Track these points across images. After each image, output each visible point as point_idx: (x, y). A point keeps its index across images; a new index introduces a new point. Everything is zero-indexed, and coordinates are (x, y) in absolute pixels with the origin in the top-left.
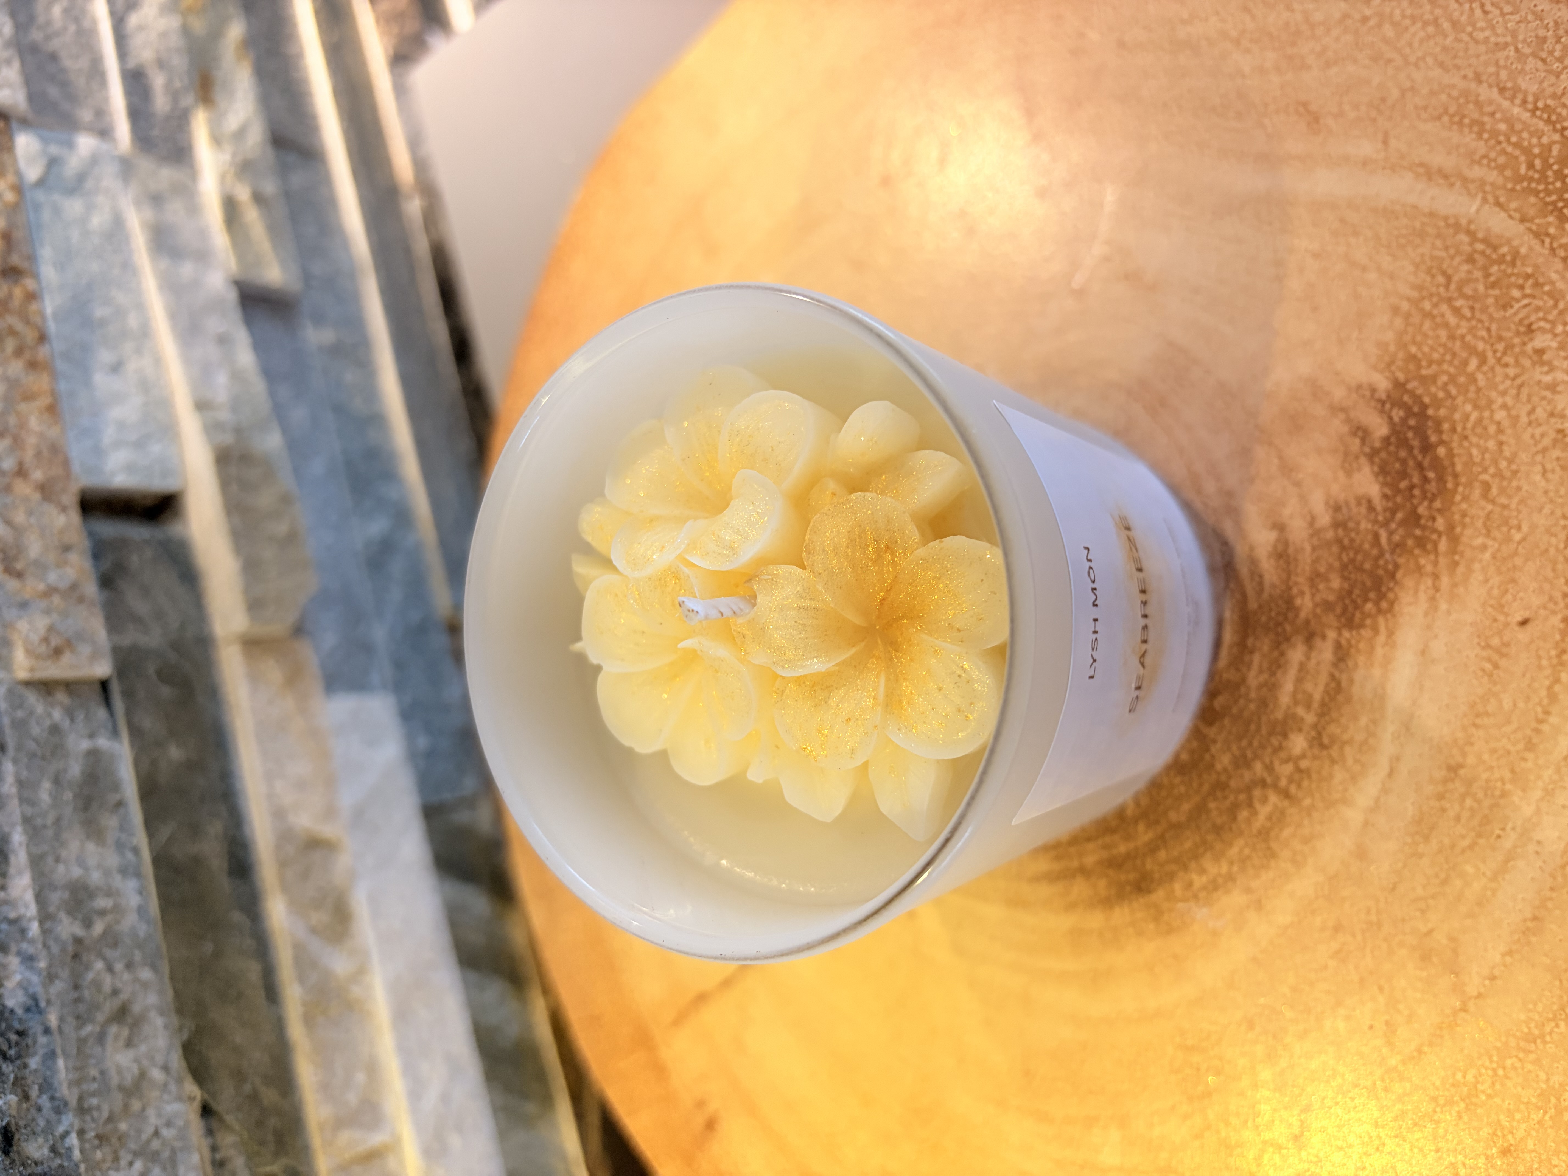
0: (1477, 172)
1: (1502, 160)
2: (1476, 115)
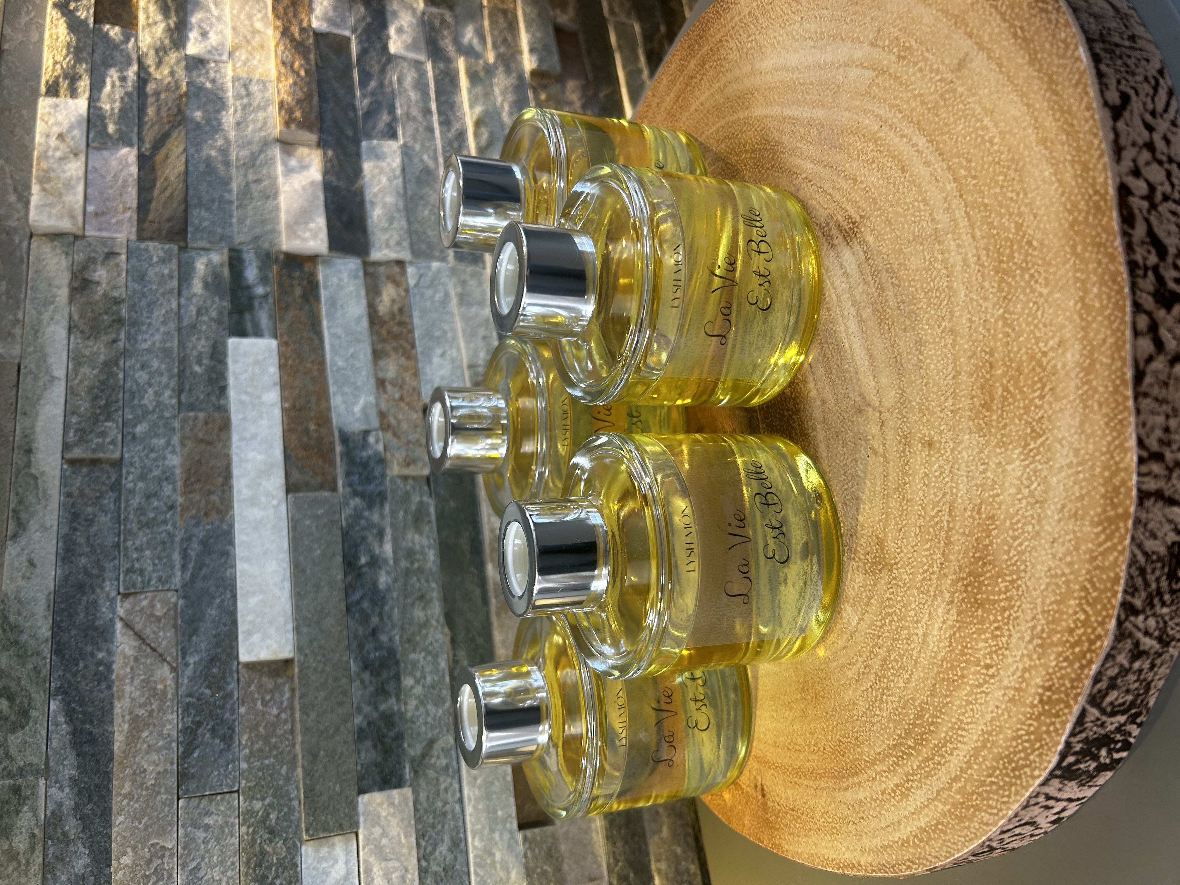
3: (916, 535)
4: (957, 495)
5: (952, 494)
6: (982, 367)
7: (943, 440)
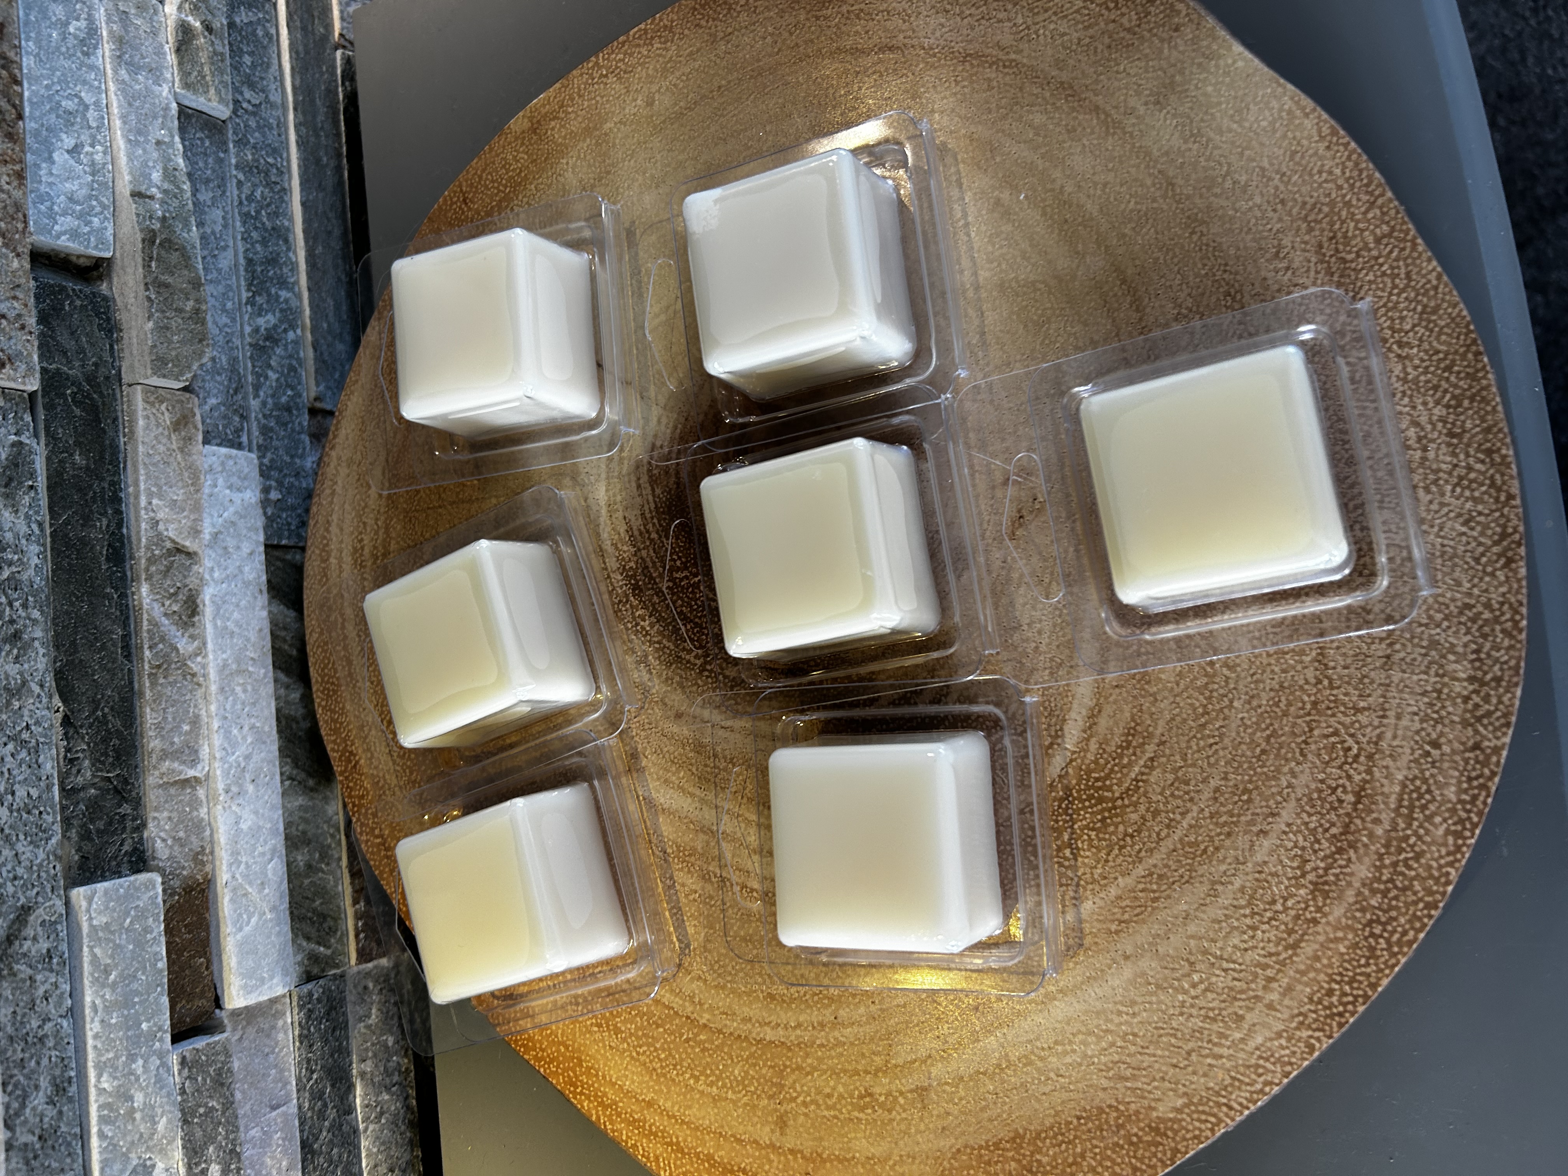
0: (1093, 746)
1: (1102, 761)
2: (1134, 743)
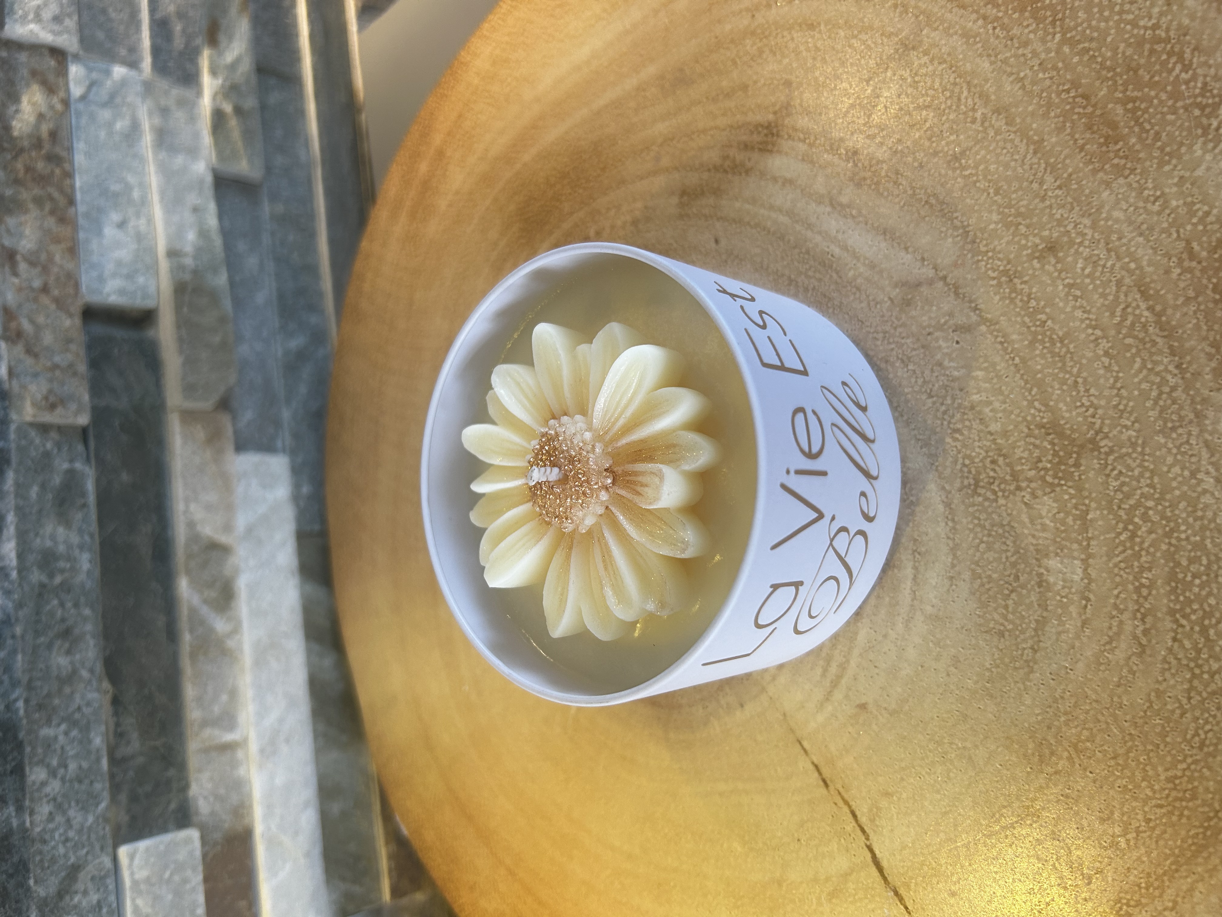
3: (1107, 368)
4: (1140, 268)
5: (1131, 272)
6: (1073, 108)
7: (1070, 228)
